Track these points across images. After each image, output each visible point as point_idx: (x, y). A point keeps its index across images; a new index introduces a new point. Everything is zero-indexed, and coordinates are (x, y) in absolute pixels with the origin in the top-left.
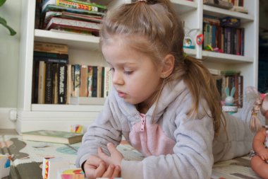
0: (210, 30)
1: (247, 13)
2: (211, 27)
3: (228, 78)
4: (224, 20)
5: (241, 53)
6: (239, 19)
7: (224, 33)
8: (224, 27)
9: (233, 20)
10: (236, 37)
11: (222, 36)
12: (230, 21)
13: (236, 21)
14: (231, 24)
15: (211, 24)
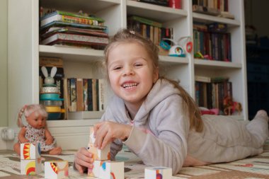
0: (198, 37)
1: (233, 19)
2: (198, 33)
3: (217, 85)
4: (212, 26)
5: (229, 58)
6: (225, 25)
7: (211, 39)
8: (211, 33)
9: (220, 26)
10: (223, 42)
11: (210, 41)
12: (217, 27)
13: (223, 26)
14: (219, 30)
15: (199, 30)
